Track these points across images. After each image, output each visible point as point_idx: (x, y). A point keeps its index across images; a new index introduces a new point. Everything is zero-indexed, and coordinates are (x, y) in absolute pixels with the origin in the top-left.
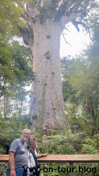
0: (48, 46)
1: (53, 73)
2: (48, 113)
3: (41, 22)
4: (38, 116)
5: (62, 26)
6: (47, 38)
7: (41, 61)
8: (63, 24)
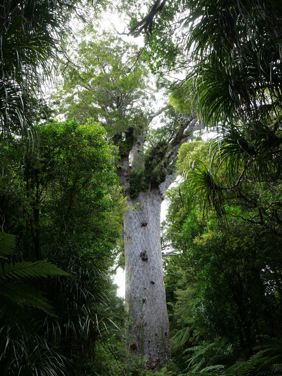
0: (144, 239)
1: (152, 282)
2: (149, 341)
3: (131, 197)
4: (137, 345)
5: (161, 195)
6: (142, 226)
7: (136, 265)
8: (163, 191)
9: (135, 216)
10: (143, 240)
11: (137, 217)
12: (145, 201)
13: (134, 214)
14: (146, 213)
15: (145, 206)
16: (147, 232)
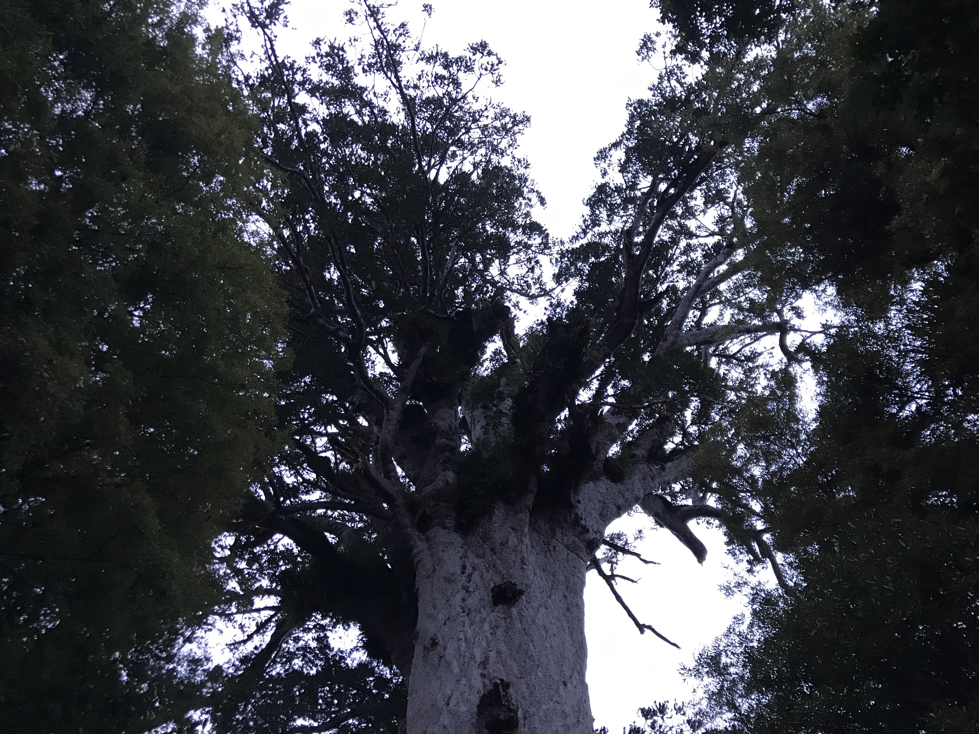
0: (503, 648)
3: (460, 524)
5: (585, 530)
6: (494, 605)
8: (590, 522)
9: (470, 576)
10: (499, 653)
11: (476, 577)
12: (513, 529)
13: (464, 567)
14: (518, 562)
15: (513, 541)
16: (519, 626)
